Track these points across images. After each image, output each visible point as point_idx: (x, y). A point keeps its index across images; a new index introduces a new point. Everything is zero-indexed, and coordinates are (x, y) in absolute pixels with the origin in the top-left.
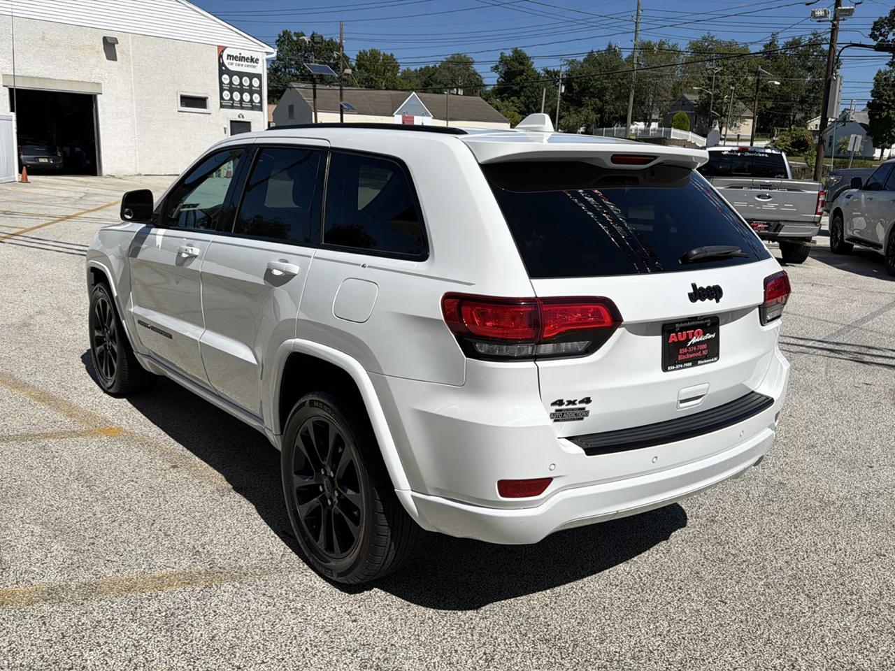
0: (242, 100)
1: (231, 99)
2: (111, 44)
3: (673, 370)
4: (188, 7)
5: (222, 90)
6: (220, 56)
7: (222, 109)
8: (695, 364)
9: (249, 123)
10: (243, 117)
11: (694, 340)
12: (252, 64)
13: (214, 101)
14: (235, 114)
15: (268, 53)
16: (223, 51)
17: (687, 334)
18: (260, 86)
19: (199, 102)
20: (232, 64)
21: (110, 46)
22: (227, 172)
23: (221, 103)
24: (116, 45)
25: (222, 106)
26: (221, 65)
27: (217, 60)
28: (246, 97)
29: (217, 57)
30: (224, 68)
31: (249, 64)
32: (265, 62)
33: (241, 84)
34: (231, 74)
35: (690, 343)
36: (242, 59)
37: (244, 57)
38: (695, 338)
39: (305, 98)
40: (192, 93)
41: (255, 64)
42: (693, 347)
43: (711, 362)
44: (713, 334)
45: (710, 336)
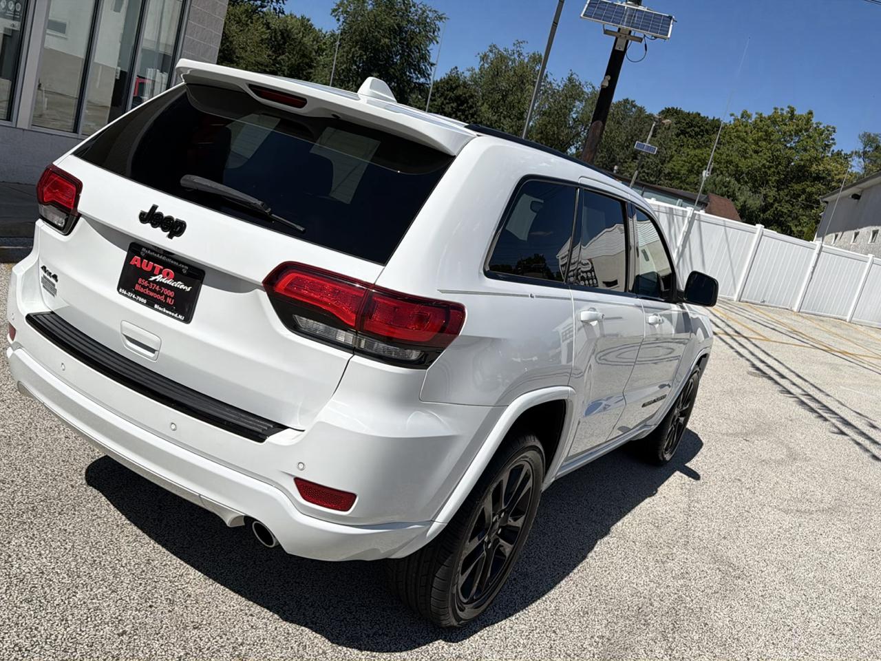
8: (150, 303)
11: (159, 278)
17: (154, 267)
35: (153, 278)
38: (161, 276)
42: (155, 285)
43: (173, 317)
44: (188, 287)
45: (182, 287)
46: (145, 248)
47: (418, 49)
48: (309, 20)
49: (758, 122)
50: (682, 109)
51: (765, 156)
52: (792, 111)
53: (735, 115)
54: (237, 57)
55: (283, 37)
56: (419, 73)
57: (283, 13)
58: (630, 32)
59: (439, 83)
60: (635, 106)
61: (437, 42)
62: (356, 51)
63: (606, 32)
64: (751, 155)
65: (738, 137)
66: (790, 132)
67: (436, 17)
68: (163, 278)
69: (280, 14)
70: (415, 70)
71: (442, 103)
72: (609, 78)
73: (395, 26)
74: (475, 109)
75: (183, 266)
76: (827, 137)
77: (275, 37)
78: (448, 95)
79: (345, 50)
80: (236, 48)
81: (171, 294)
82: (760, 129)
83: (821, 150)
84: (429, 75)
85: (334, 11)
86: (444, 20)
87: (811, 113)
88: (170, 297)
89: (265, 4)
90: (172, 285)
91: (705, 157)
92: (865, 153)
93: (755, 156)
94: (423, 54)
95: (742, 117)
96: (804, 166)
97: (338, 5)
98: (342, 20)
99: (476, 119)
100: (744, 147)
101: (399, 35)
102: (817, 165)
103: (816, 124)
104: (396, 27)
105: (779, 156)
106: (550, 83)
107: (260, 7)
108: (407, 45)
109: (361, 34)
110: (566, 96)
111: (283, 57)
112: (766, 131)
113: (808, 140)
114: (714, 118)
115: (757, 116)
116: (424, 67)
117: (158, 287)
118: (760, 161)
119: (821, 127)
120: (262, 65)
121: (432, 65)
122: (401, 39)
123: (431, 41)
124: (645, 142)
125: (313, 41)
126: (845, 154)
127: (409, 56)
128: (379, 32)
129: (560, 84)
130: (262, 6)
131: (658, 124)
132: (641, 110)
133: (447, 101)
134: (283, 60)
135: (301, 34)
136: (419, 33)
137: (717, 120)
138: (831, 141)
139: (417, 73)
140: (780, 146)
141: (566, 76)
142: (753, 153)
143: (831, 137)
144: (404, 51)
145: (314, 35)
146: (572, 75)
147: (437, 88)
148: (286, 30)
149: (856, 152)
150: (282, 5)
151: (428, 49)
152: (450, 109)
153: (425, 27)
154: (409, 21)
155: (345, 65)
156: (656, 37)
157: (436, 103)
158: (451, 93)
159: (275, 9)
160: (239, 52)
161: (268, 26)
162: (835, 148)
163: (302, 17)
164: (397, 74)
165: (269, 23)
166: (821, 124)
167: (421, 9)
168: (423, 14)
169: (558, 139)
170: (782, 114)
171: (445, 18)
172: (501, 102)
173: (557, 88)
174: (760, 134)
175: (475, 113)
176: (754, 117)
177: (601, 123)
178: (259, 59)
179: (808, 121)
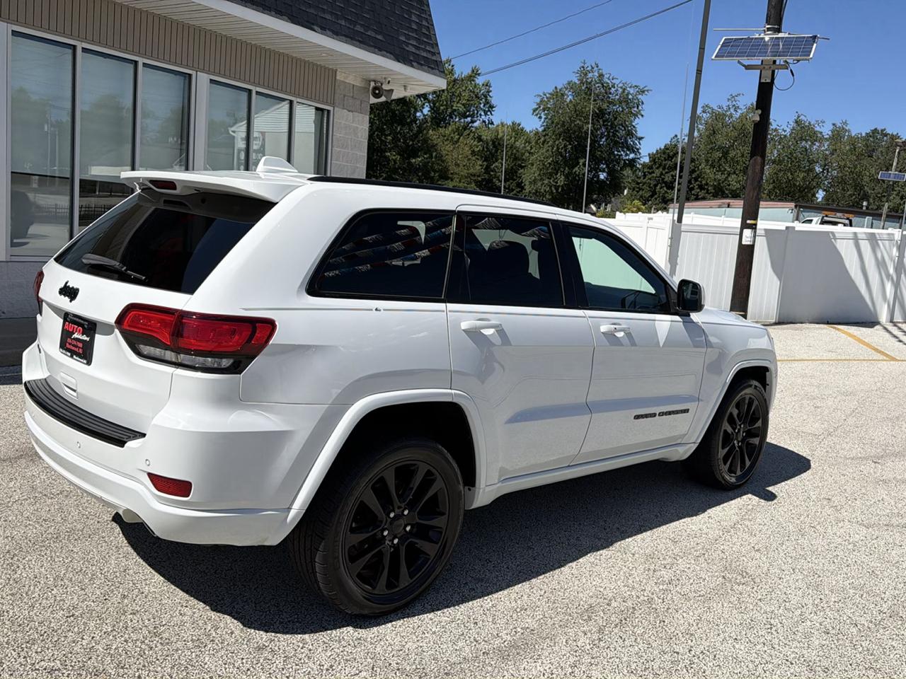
17: (74, 328)
35: (73, 336)
47: (623, 126)
48: (519, 125)
54: (452, 174)
55: (495, 146)
56: (628, 149)
57: (492, 123)
58: (775, 62)
59: (655, 155)
60: (886, 135)
61: (642, 116)
62: (560, 143)
63: (748, 67)
67: (638, 92)
68: (78, 334)
69: (490, 126)
70: (622, 147)
71: (662, 174)
73: (596, 110)
74: (698, 172)
77: (487, 148)
78: (665, 165)
79: (549, 144)
80: (449, 166)
81: (81, 345)
84: (638, 149)
85: (535, 110)
86: (646, 92)
88: (81, 348)
89: (476, 119)
94: (629, 130)
97: (538, 104)
98: (543, 117)
99: (701, 182)
101: (602, 118)
104: (598, 112)
107: (470, 123)
108: (611, 125)
109: (563, 125)
110: (795, 139)
111: (497, 164)
116: (632, 143)
117: (75, 342)
120: (474, 175)
121: (641, 138)
122: (604, 121)
123: (636, 116)
124: (891, 170)
125: (525, 144)
127: (614, 135)
128: (580, 120)
129: (786, 129)
130: (473, 122)
131: (902, 148)
133: (666, 170)
134: (497, 167)
135: (513, 139)
136: (622, 111)
139: (625, 150)
141: (792, 120)
144: (609, 132)
145: (525, 138)
146: (799, 117)
147: (654, 160)
148: (497, 139)
150: (490, 116)
151: (634, 124)
152: (671, 177)
153: (628, 104)
154: (610, 103)
155: (551, 159)
156: (798, 61)
157: (654, 175)
158: (670, 162)
159: (484, 122)
160: (452, 168)
161: (480, 139)
163: (513, 123)
164: (605, 155)
165: (481, 136)
167: (621, 88)
168: (624, 92)
169: (795, 185)
171: (647, 91)
172: (723, 160)
173: (784, 133)
175: (699, 176)
177: (759, 159)
178: (472, 171)
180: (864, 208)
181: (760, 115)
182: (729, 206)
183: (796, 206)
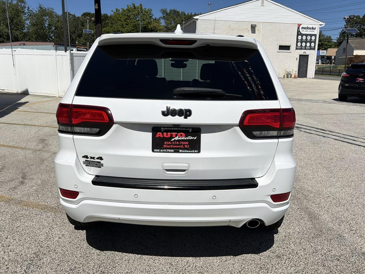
0: (306, 46)
1: (301, 46)
2: (254, 27)
3: (158, 152)
4: (287, 9)
5: (297, 42)
6: (299, 28)
7: (296, 50)
8: (177, 151)
9: (308, 55)
10: (305, 53)
11: (177, 138)
12: (313, 30)
13: (293, 47)
14: (302, 52)
15: (320, 25)
16: (300, 26)
17: (171, 135)
18: (315, 40)
19: (287, 48)
20: (303, 31)
21: (253, 28)
22: (295, 75)
23: (296, 48)
24: (256, 27)
25: (296, 49)
26: (298, 31)
27: (297, 30)
28: (308, 44)
29: (297, 28)
30: (299, 33)
31: (311, 30)
32: (319, 29)
33: (306, 39)
34: (302, 35)
35: (173, 139)
36: (308, 28)
37: (309, 28)
39: (351, 44)
40: (284, 44)
41: (314, 30)
42: (176, 142)
43: (192, 153)
44: (195, 137)
45: (192, 138)
46: (162, 127)
49: (123, 12)
50: (90, 12)
51: (131, 26)
52: (134, 5)
53: (113, 11)
64: (125, 26)
65: (118, 20)
66: (136, 14)
68: (179, 137)
72: (97, 4)
75: (189, 129)
76: (150, 13)
81: (186, 143)
82: (125, 15)
83: (149, 19)
87: (141, 5)
88: (186, 145)
90: (186, 139)
91: (109, 31)
92: (164, 17)
93: (127, 26)
95: (116, 11)
96: (146, 27)
100: (122, 24)
102: (150, 25)
103: (144, 9)
105: (135, 24)
106: (31, 11)
110: (41, 15)
112: (127, 15)
113: (144, 16)
114: (104, 14)
115: (122, 10)
117: (178, 142)
118: (130, 28)
119: (146, 10)
124: (87, 29)
126: (158, 19)
129: (36, 10)
131: (89, 20)
132: (74, 16)
137: (106, 14)
138: (152, 15)
140: (135, 21)
141: (38, 6)
142: (126, 25)
143: (151, 13)
146: (40, 5)
149: (161, 17)
162: (154, 17)
166: (146, 9)
170: (131, 7)
173: (36, 12)
174: (126, 17)
176: (121, 10)
179: (141, 8)
180: (77, 44)
181: (98, 6)
182: (24, 45)
183: (55, 44)
